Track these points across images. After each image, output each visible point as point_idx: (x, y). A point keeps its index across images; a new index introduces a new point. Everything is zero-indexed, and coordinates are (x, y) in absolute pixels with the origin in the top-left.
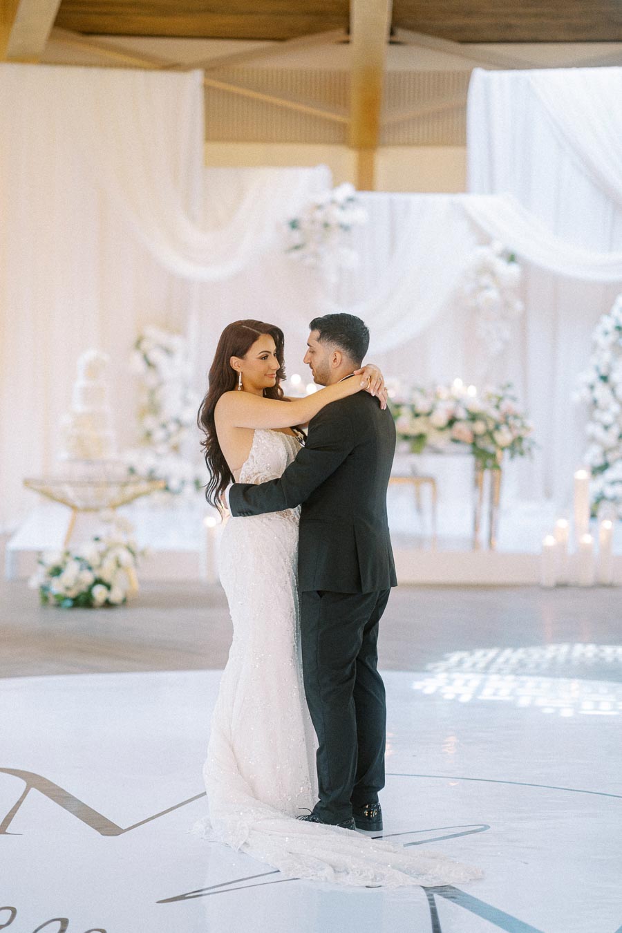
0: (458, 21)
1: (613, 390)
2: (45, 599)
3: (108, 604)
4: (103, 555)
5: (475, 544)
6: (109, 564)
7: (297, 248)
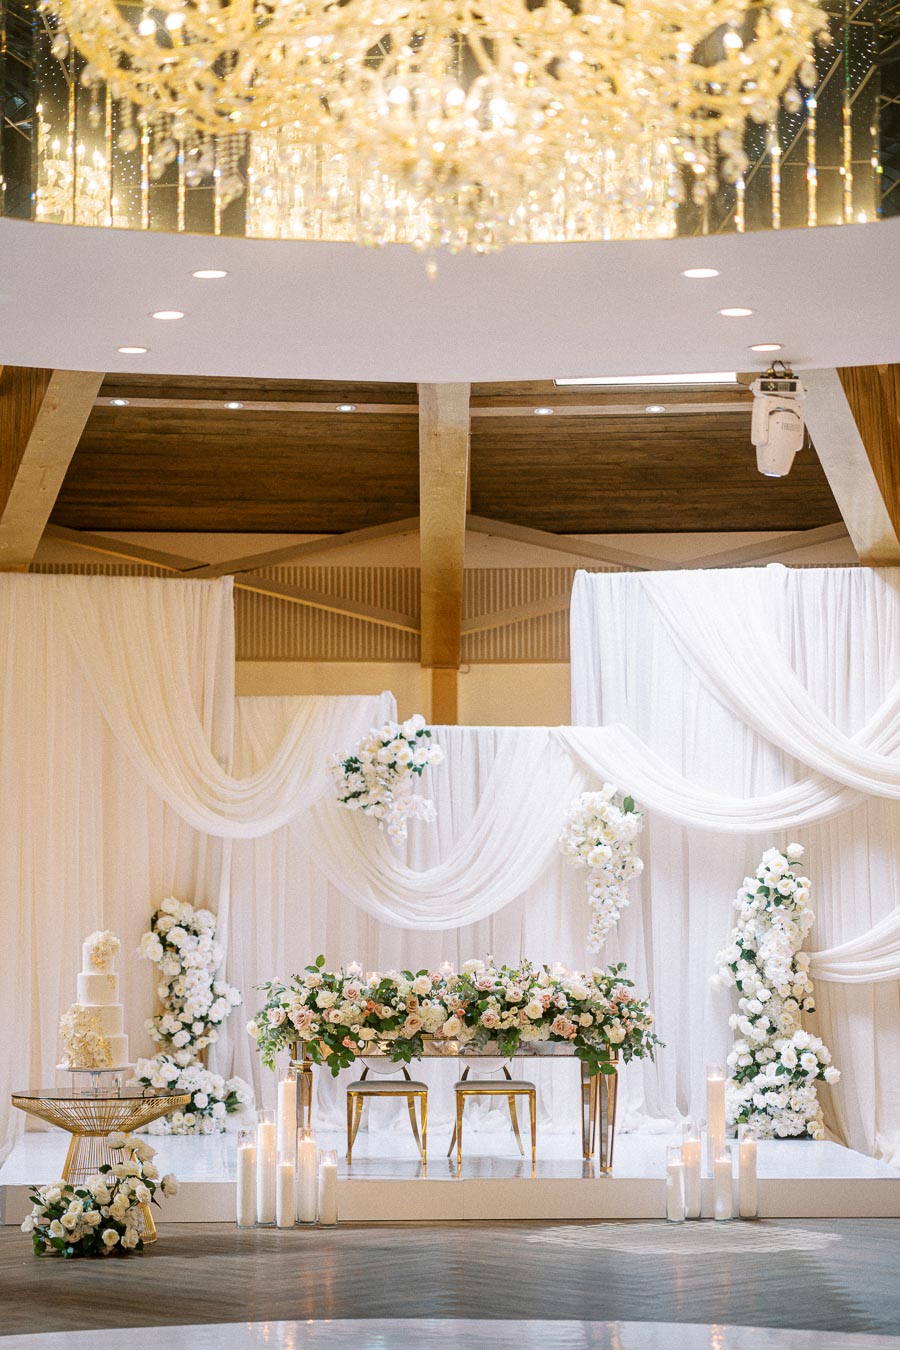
0: (556, 507)
1: (760, 971)
2: (41, 1246)
3: (120, 1252)
4: (113, 1190)
5: (586, 1168)
6: (121, 1199)
7: (356, 795)
